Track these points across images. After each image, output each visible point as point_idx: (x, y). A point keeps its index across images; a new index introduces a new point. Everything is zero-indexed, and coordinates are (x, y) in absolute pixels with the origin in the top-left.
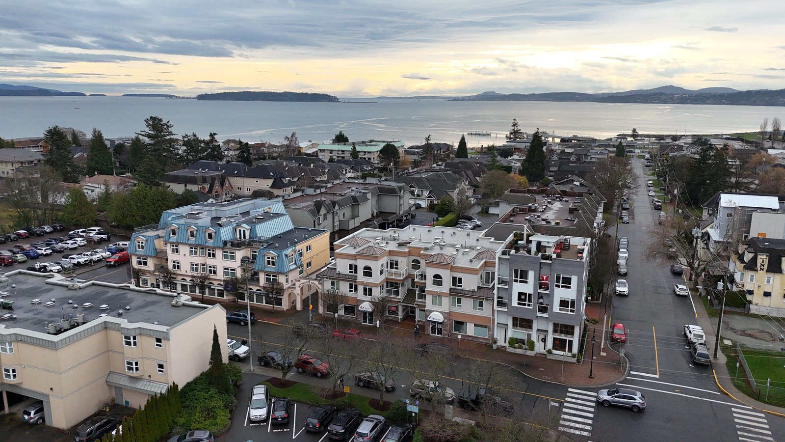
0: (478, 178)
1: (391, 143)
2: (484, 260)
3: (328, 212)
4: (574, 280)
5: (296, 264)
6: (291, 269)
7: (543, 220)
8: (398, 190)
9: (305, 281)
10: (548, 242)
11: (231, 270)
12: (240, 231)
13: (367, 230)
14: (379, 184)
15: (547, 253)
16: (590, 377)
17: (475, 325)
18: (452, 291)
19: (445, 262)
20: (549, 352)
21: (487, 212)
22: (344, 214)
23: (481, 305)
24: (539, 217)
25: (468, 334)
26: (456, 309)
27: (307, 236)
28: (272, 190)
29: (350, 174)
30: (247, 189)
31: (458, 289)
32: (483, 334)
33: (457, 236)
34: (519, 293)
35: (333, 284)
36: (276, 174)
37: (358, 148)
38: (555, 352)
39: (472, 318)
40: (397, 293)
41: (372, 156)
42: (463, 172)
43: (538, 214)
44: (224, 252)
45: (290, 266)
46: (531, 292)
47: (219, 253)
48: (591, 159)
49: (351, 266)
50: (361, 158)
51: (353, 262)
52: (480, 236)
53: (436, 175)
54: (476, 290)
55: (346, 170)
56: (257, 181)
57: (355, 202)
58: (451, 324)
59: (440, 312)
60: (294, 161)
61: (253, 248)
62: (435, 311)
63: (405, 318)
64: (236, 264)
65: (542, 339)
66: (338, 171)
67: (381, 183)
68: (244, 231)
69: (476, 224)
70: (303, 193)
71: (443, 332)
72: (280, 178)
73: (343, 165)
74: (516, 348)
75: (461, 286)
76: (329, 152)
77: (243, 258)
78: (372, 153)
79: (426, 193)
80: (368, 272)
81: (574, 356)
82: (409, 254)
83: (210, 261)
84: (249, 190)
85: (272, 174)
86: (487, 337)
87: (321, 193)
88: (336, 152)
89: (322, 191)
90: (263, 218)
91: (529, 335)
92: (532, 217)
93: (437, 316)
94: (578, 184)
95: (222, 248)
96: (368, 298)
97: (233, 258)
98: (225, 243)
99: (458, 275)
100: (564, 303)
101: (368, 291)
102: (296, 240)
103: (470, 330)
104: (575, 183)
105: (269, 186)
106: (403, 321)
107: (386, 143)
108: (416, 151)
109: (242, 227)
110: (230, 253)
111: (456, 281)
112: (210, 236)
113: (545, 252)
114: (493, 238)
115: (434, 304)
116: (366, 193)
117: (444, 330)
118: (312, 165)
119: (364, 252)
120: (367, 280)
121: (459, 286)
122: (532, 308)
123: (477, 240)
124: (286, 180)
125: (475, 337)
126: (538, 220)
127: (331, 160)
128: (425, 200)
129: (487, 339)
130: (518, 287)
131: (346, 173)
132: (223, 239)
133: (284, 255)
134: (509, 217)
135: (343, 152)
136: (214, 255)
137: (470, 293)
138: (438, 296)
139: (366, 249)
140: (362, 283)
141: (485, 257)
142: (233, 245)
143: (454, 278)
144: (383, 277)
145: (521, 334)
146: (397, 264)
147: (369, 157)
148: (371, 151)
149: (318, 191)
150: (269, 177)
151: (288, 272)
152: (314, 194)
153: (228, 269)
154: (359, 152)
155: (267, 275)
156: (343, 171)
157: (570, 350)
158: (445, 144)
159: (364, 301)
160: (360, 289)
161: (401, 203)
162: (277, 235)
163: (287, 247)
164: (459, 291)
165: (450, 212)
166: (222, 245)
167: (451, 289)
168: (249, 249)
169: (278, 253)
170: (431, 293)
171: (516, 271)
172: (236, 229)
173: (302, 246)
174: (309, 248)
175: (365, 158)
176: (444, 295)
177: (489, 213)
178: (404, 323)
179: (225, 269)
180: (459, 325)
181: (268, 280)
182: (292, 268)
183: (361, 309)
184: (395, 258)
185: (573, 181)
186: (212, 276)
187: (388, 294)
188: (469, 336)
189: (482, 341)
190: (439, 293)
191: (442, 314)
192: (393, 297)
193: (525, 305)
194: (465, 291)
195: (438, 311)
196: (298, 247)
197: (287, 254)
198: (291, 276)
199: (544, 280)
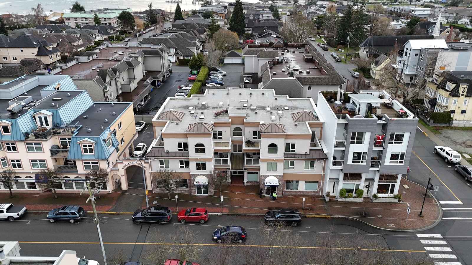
2: (307, 122)
3: (111, 79)
4: (406, 136)
5: (113, 145)
6: (111, 153)
7: (295, 70)
9: (129, 162)
11: (40, 161)
12: (40, 118)
13: (171, 99)
14: (139, 46)
16: (420, 215)
17: (306, 182)
18: (286, 156)
19: (281, 131)
20: (375, 196)
21: (222, 63)
22: (123, 78)
23: (312, 164)
25: (299, 190)
26: (290, 171)
27: (115, 113)
29: (99, 37)
30: (13, 58)
31: (291, 154)
32: (313, 188)
33: (255, 96)
34: (354, 152)
35: (161, 163)
37: (99, 16)
38: (380, 195)
39: (302, 177)
40: (226, 162)
41: (111, 22)
42: (191, 31)
44: (27, 144)
45: (109, 149)
46: (366, 151)
47: (21, 147)
49: (180, 145)
50: (102, 23)
51: (182, 141)
52: (275, 95)
54: (308, 153)
55: (95, 35)
56: (22, 51)
57: (130, 66)
58: (284, 184)
59: (275, 176)
61: (62, 135)
62: (271, 176)
63: (234, 182)
64: (46, 155)
65: (367, 186)
66: (89, 36)
67: (141, 46)
68: (46, 118)
69: (223, 74)
70: (77, 61)
72: (44, 47)
73: (92, 31)
74: (346, 197)
75: (294, 151)
76: (74, 19)
77: (52, 147)
78: (111, 19)
79: (173, 51)
80: (200, 148)
81: (395, 197)
82: (230, 123)
83: (11, 155)
84: (15, 59)
85: (35, 43)
86: (317, 191)
88: (80, 19)
89: (94, 58)
90: (62, 99)
91: (358, 186)
93: (272, 180)
94: (275, 36)
95: (24, 141)
96: (201, 172)
97: (39, 149)
98: (27, 135)
99: (291, 142)
100: (394, 157)
101: (201, 166)
102: (107, 120)
103: (302, 186)
104: (273, 36)
105: (36, 54)
106: (232, 184)
108: (140, 15)
109: (41, 114)
110: (35, 144)
111: (290, 147)
112: (6, 129)
113: (377, 113)
114: (287, 96)
115: (269, 169)
116: (137, 57)
117: (279, 190)
118: (64, 32)
119: (195, 130)
120: (200, 155)
121: (291, 151)
122: (365, 164)
123: (276, 99)
124: (50, 48)
125: (306, 192)
127: (78, 26)
128: (173, 56)
129: (317, 192)
130: (354, 148)
131: (96, 37)
132: (23, 131)
133: (102, 141)
135: (86, 19)
136: (15, 149)
137: (304, 156)
138: (273, 164)
140: (195, 159)
142: (36, 136)
143: (287, 145)
144: (213, 149)
145: (351, 185)
146: (220, 134)
147: (110, 22)
148: (110, 17)
149: (91, 58)
150: (33, 46)
151: (108, 156)
152: (88, 61)
153: (37, 161)
154: (100, 18)
155: (85, 163)
156: (92, 35)
157: (392, 192)
158: (159, 9)
159: (197, 175)
160: (193, 165)
161: (164, 63)
162: (81, 116)
163: (102, 130)
164: (293, 156)
165: (201, 66)
166: (23, 138)
167: (285, 154)
168: (57, 137)
169: (95, 139)
170: (265, 160)
171: (354, 134)
172: (34, 117)
173: (114, 126)
174: (120, 125)
175: (106, 24)
176: (280, 161)
178: (234, 186)
179: (32, 161)
181: (86, 167)
183: (197, 184)
184: (218, 129)
186: (17, 170)
187: (216, 163)
188: (301, 192)
189: (312, 194)
190: (274, 159)
191: (277, 177)
192: (222, 165)
193: (359, 162)
194: (298, 154)
195: (273, 176)
196: (112, 128)
197: (105, 138)
198: (111, 159)
199: (379, 140)
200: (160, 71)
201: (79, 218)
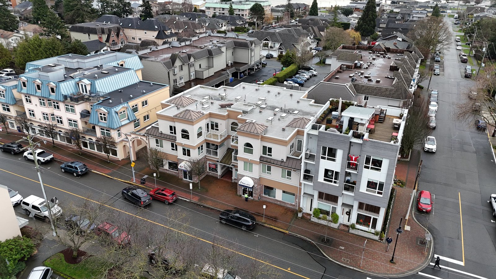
0: (322, 33)
1: (258, 3)
2: (297, 129)
3: (183, 64)
4: (385, 163)
5: (128, 119)
6: (122, 125)
7: (366, 77)
8: (249, 44)
9: (135, 136)
10: (362, 120)
11: (74, 121)
12: (82, 85)
14: (237, 38)
15: (359, 131)
16: (391, 261)
17: (284, 192)
18: (262, 159)
19: (255, 132)
20: (353, 227)
21: (324, 63)
22: (200, 65)
23: (289, 174)
24: (362, 74)
25: (276, 198)
26: (266, 176)
27: (144, 91)
28: (156, 40)
29: (226, 27)
30: (139, 38)
31: (267, 158)
32: (289, 201)
33: (281, 96)
34: (325, 169)
35: (157, 142)
36: (160, 27)
37: (234, 7)
38: (358, 226)
39: (280, 185)
40: (216, 154)
41: (244, 13)
42: (310, 28)
43: (362, 72)
44: (66, 105)
45: (121, 122)
46: (339, 170)
47: (62, 105)
48: (413, 18)
49: (171, 127)
50: (236, 14)
51: (172, 124)
52: (301, 98)
53: (288, 30)
54: (285, 160)
55: (222, 24)
56: (146, 33)
57: (210, 54)
58: (261, 188)
59: (251, 177)
60: (185, 16)
61: (91, 102)
62: (247, 176)
63: (223, 176)
64: (77, 117)
65: (347, 212)
66: (216, 25)
67: (238, 37)
68: (85, 86)
69: (313, 74)
70: (170, 45)
71: (254, 195)
72: (163, 31)
73: (220, 20)
74: (319, 218)
75: (271, 155)
76: (213, 9)
77: (82, 111)
78: (245, 11)
79: (277, 46)
80: (185, 135)
81: (376, 234)
82: (228, 117)
83: (57, 112)
84: (140, 39)
85: (156, 27)
86: (294, 204)
87: (186, 45)
88: (219, 9)
89: (187, 44)
90: (108, 73)
91: (334, 209)
92: (356, 74)
93: (247, 181)
94: (401, 39)
95: (64, 102)
96: (186, 158)
97: (73, 111)
98: (65, 97)
99: (268, 145)
100: (371, 185)
101: (187, 152)
102: (131, 96)
103: (279, 195)
104: (398, 39)
105: (155, 37)
106: (221, 177)
107: (255, 3)
108: (280, 9)
109: (83, 82)
110: (71, 106)
111: (267, 150)
112: (52, 90)
113: (357, 130)
114: (313, 101)
115: (245, 169)
116: (221, 47)
117: (255, 193)
118: (197, 20)
119: (181, 116)
120: (185, 141)
121: (268, 155)
122: (337, 185)
123: (298, 102)
124: (168, 32)
125: (282, 202)
126: (361, 78)
127: (214, 16)
128: (276, 51)
129: (294, 206)
130: (325, 164)
131: (222, 26)
132: (64, 93)
133: (114, 112)
134: (336, 74)
135: (223, 9)
136: (58, 107)
137: (279, 163)
138: (249, 164)
139: (183, 113)
140: (181, 144)
141: (298, 125)
142: (72, 99)
143: (264, 147)
144: (202, 139)
145: (327, 206)
146: (217, 126)
147: (243, 13)
148: (244, 9)
149: (183, 44)
150: (154, 30)
151: (120, 127)
153: (71, 121)
154: (235, 9)
155: (101, 129)
156: (219, 25)
157: (374, 226)
158: (304, 4)
159: (183, 160)
160: (180, 149)
161: (252, 56)
162: (118, 90)
163: (120, 103)
164: (269, 160)
165: (293, 63)
166: (62, 99)
167: (261, 157)
168: (88, 103)
169: (109, 110)
170: (242, 159)
171: (324, 148)
172: (78, 84)
173: (138, 101)
174: (145, 103)
175: (239, 15)
176: (255, 162)
177: (326, 63)
178: (222, 180)
179: (69, 120)
180: (269, 190)
181: (103, 133)
182: (123, 123)
183: (180, 168)
184: (215, 121)
185: (397, 37)
186: (59, 125)
187: (208, 153)
188: (278, 201)
189: (289, 206)
190: (249, 160)
191: (252, 179)
192: (212, 156)
193: (331, 181)
194: (275, 160)
195: (249, 177)
196: (132, 103)
197: (117, 111)
198: (124, 130)
199: (353, 161)
200: (246, 64)
201: (80, 173)
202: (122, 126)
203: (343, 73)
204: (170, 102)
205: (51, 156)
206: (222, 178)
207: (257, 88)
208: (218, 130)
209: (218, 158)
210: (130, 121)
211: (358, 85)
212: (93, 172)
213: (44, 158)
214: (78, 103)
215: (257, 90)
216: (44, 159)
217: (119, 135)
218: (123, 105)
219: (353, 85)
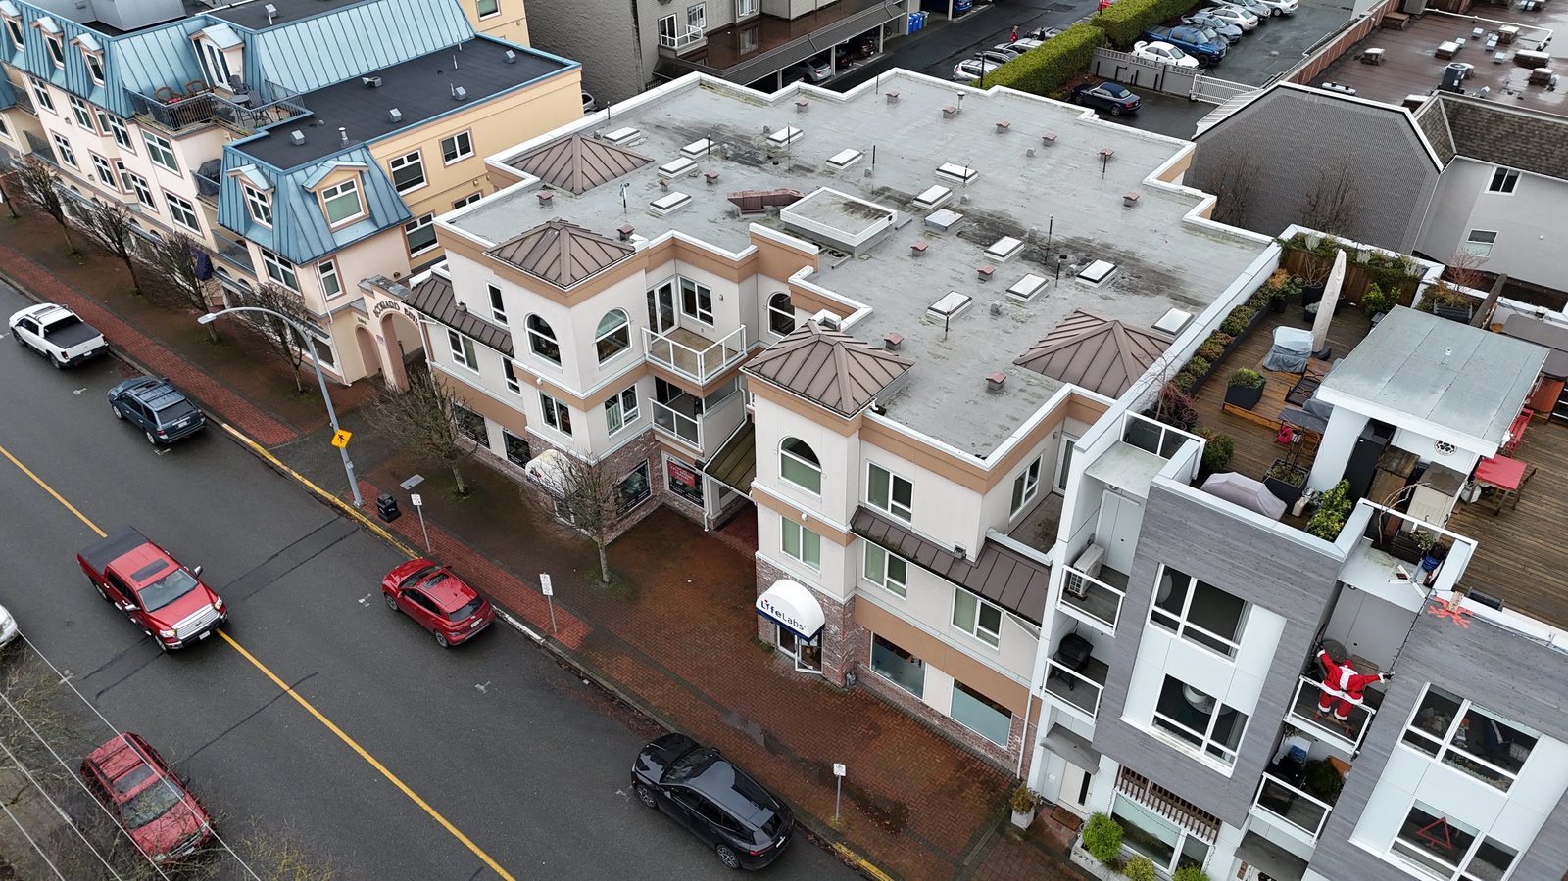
2: (1068, 388)
5: (372, 218)
6: (339, 244)
9: (388, 299)
10: (1446, 447)
11: (182, 204)
12: (210, 48)
13: (701, 84)
15: (1414, 519)
17: (958, 685)
18: (863, 525)
23: (990, 620)
25: (927, 699)
26: (883, 596)
27: (461, 91)
31: (890, 524)
32: (981, 729)
33: (1056, 154)
34: (1168, 677)
35: (455, 342)
39: (947, 654)
40: (690, 432)
44: (146, 135)
45: (332, 232)
46: (1245, 704)
47: (136, 137)
51: (498, 282)
52: (1152, 179)
54: (972, 555)
58: (860, 643)
59: (812, 590)
61: (235, 130)
62: (794, 579)
63: (723, 523)
64: (188, 188)
71: (825, 662)
74: (1113, 862)
75: (908, 516)
80: (545, 340)
82: (754, 266)
83: (128, 159)
86: (1004, 748)
91: (1196, 847)
93: (790, 607)
95: (135, 122)
96: (557, 436)
97: (172, 162)
98: (138, 103)
99: (898, 467)
100: (1432, 833)
101: (557, 414)
102: (395, 113)
103: (938, 693)
106: (718, 528)
109: (206, 36)
110: (160, 141)
111: (890, 489)
112: (96, 67)
113: (1404, 507)
114: (1210, 200)
115: (788, 547)
117: (829, 657)
120: (544, 369)
121: (894, 509)
122: (1226, 769)
123: (1130, 203)
125: (953, 724)
129: (1001, 753)
130: (1171, 654)
132: (133, 88)
133: (293, 189)
134: (1370, 38)
136: (127, 140)
137: (943, 565)
138: (803, 532)
139: (532, 241)
140: (532, 378)
143: (878, 474)
145: (1160, 824)
146: (706, 303)
151: (330, 254)
155: (264, 253)
159: (547, 445)
160: (531, 397)
163: (336, 147)
164: (896, 534)
166: (132, 108)
167: (861, 511)
168: (228, 133)
169: (272, 175)
170: (774, 504)
171: (1177, 580)
172: (198, 42)
173: (424, 139)
174: (458, 146)
176: (832, 534)
178: (719, 542)
179: (169, 197)
180: (892, 655)
181: (272, 270)
182: (342, 239)
183: (533, 480)
186: (146, 209)
188: (932, 712)
189: (983, 751)
190: (804, 516)
191: (817, 598)
194: (922, 541)
195: (804, 585)
196: (387, 150)
197: (309, 185)
198: (351, 268)
201: (164, 437)
202: (339, 249)
203: (1407, 28)
204: (523, 164)
205: (98, 342)
206: (720, 535)
207: (952, 102)
208: (710, 320)
209: (699, 450)
210: (376, 224)
211: (1473, 108)
212: (225, 430)
213: (63, 350)
214: (180, 133)
215: (948, 114)
216: (64, 355)
217: (332, 286)
218: (344, 161)
219: (1446, 105)
